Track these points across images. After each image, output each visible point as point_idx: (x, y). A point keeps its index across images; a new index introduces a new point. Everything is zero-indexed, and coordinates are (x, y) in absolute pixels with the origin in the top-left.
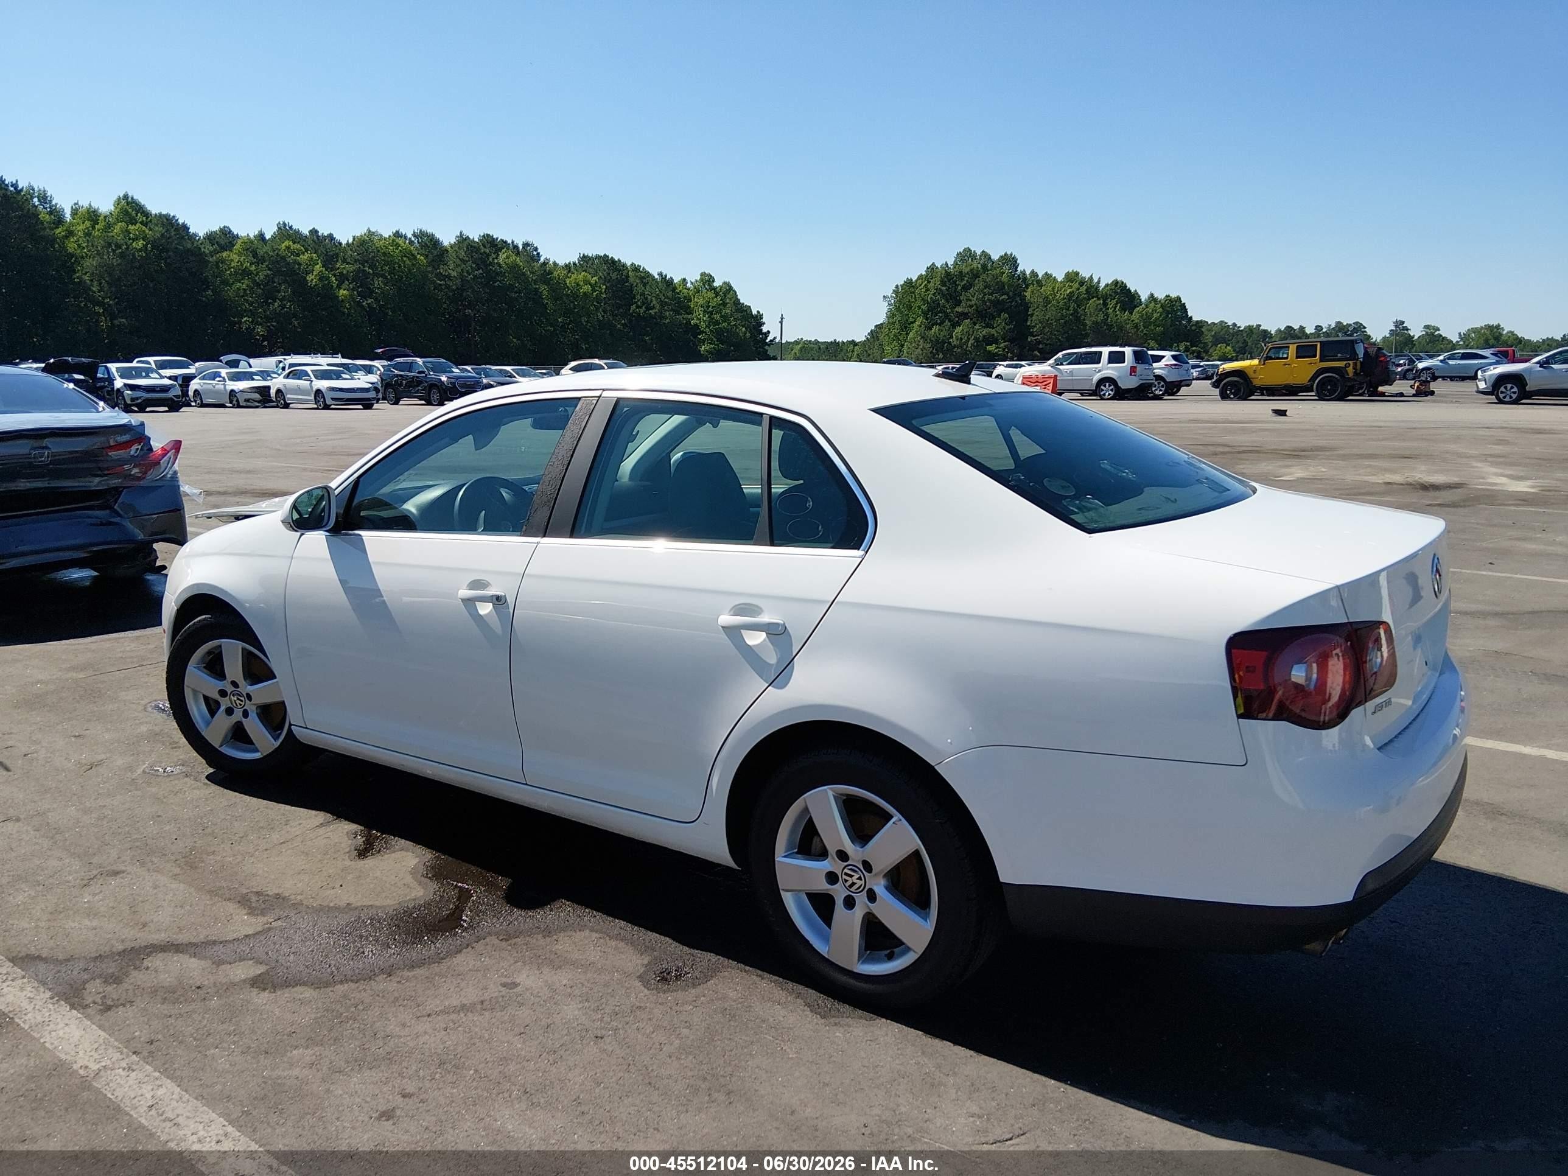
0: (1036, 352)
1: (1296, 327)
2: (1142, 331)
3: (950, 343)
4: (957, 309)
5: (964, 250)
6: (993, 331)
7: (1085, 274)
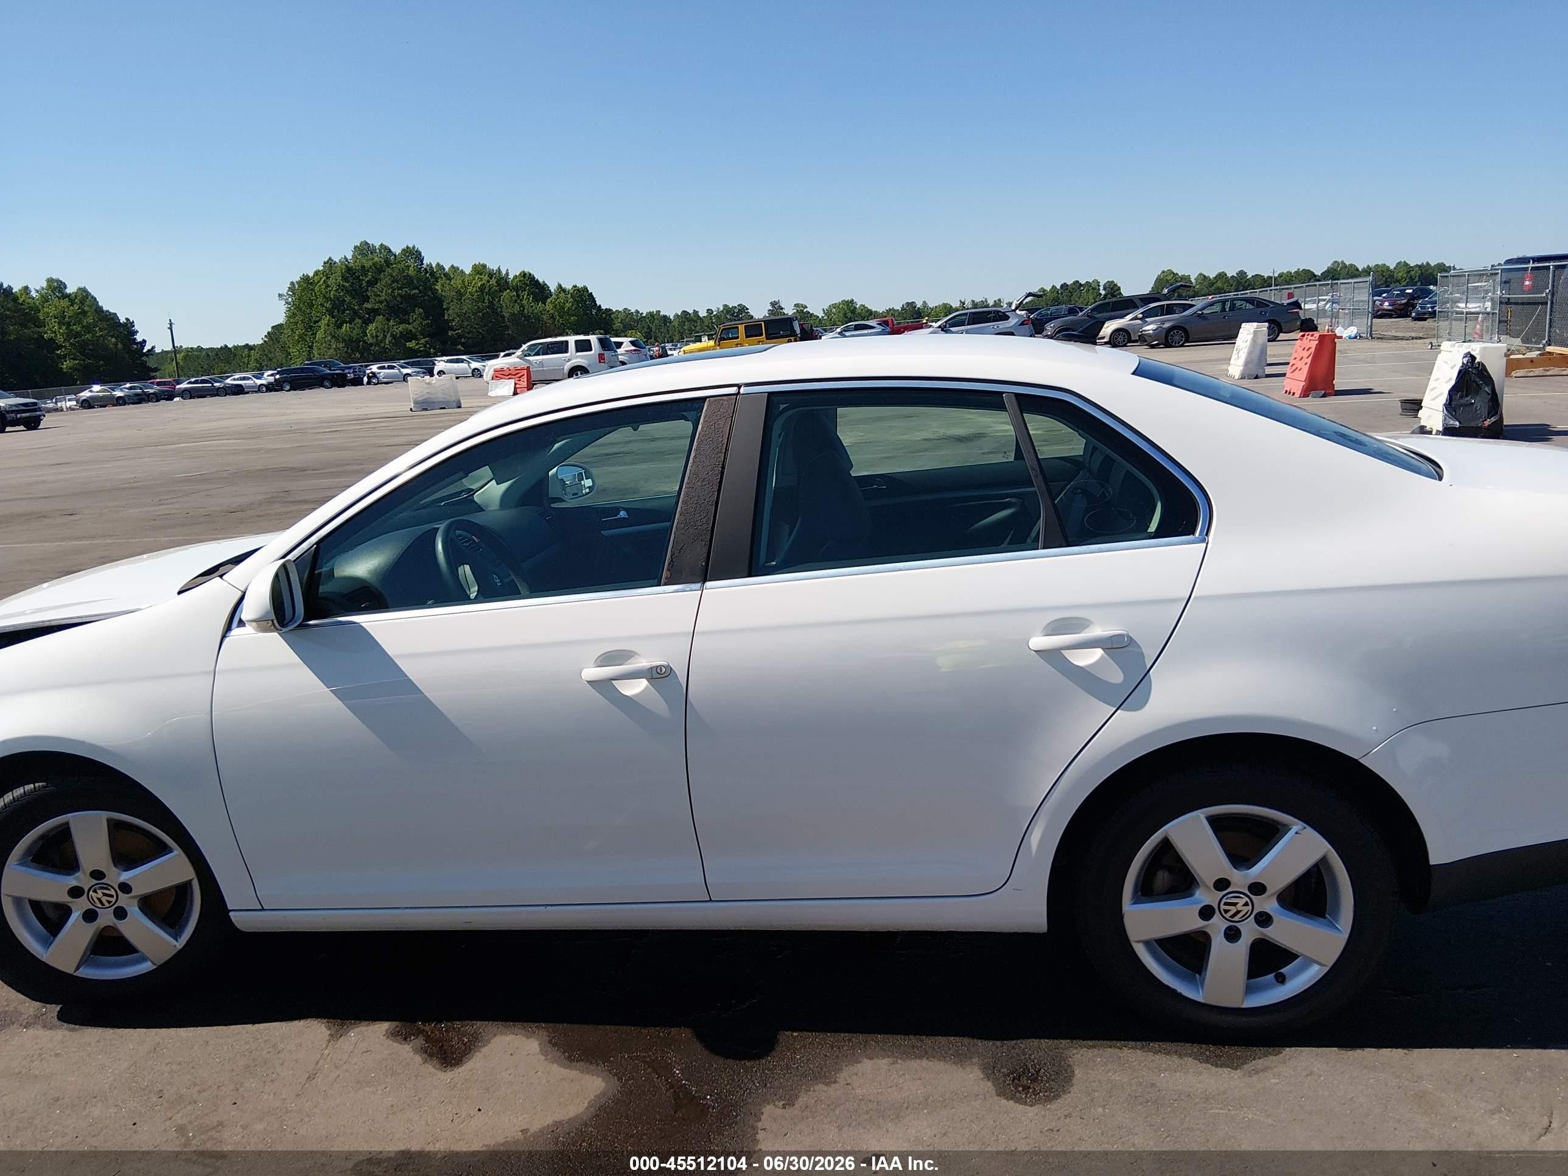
0: (459, 347)
1: (691, 312)
2: (559, 320)
3: (364, 341)
4: (365, 305)
5: (361, 244)
6: (410, 327)
7: (492, 266)
